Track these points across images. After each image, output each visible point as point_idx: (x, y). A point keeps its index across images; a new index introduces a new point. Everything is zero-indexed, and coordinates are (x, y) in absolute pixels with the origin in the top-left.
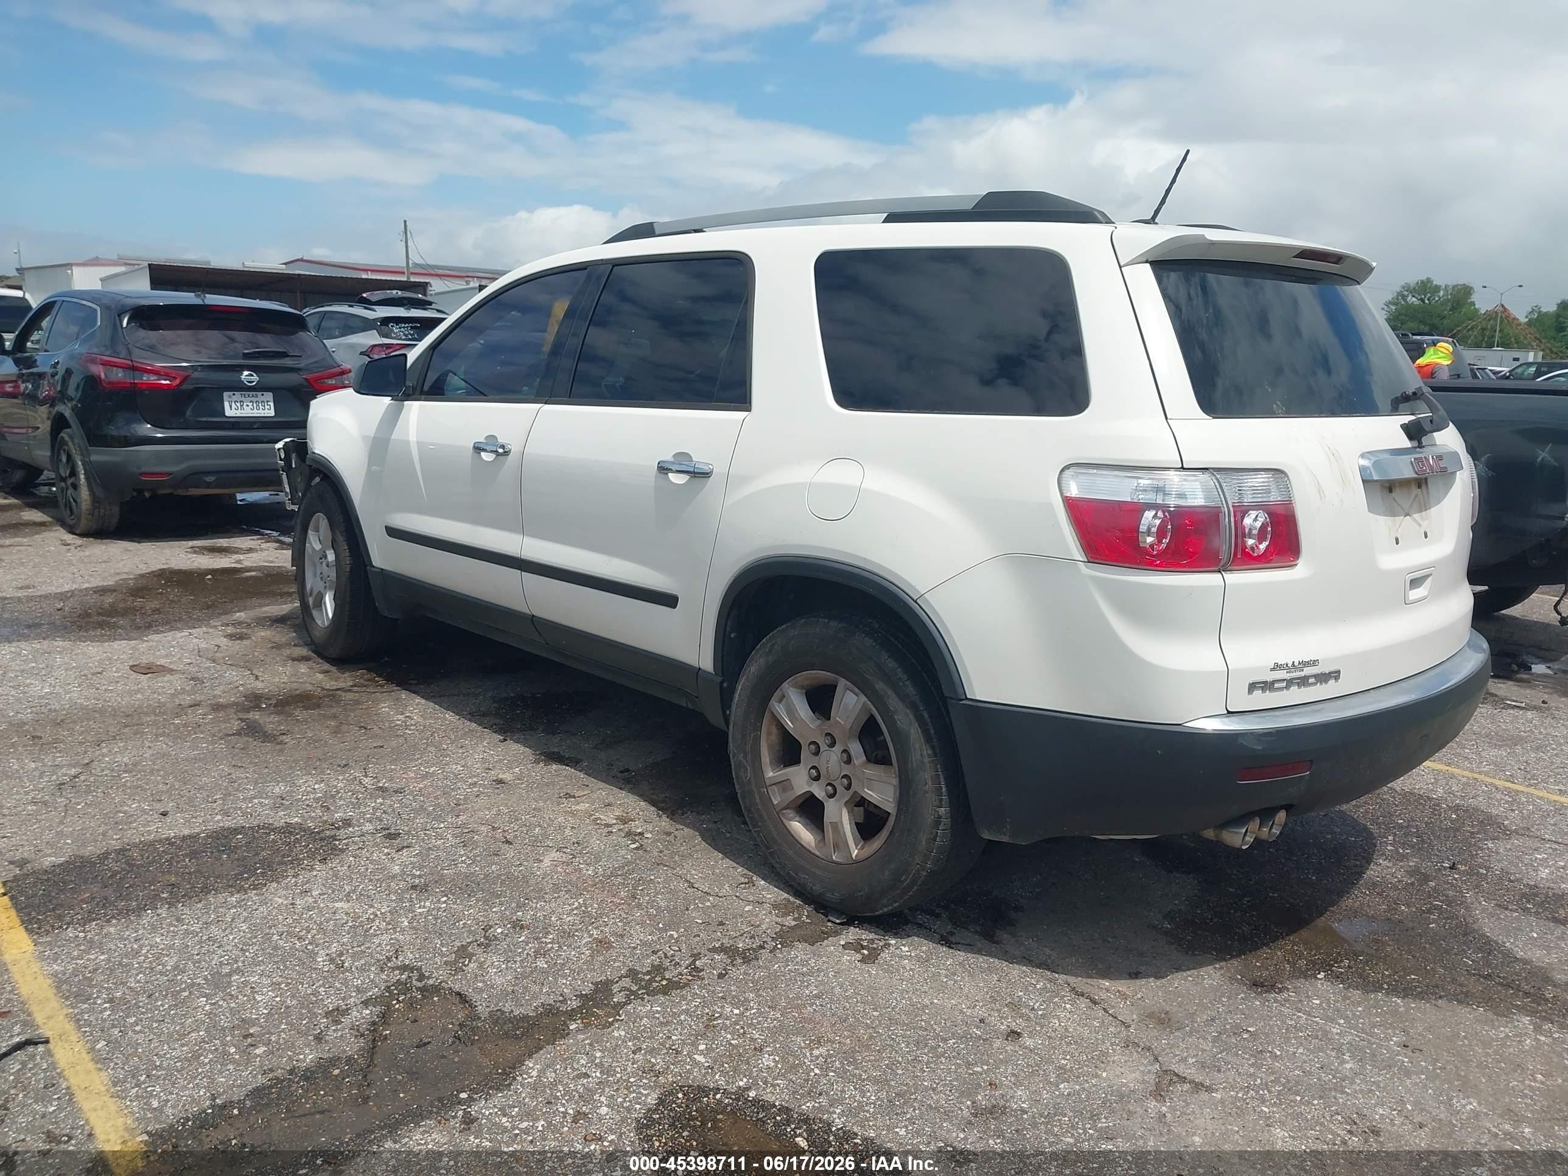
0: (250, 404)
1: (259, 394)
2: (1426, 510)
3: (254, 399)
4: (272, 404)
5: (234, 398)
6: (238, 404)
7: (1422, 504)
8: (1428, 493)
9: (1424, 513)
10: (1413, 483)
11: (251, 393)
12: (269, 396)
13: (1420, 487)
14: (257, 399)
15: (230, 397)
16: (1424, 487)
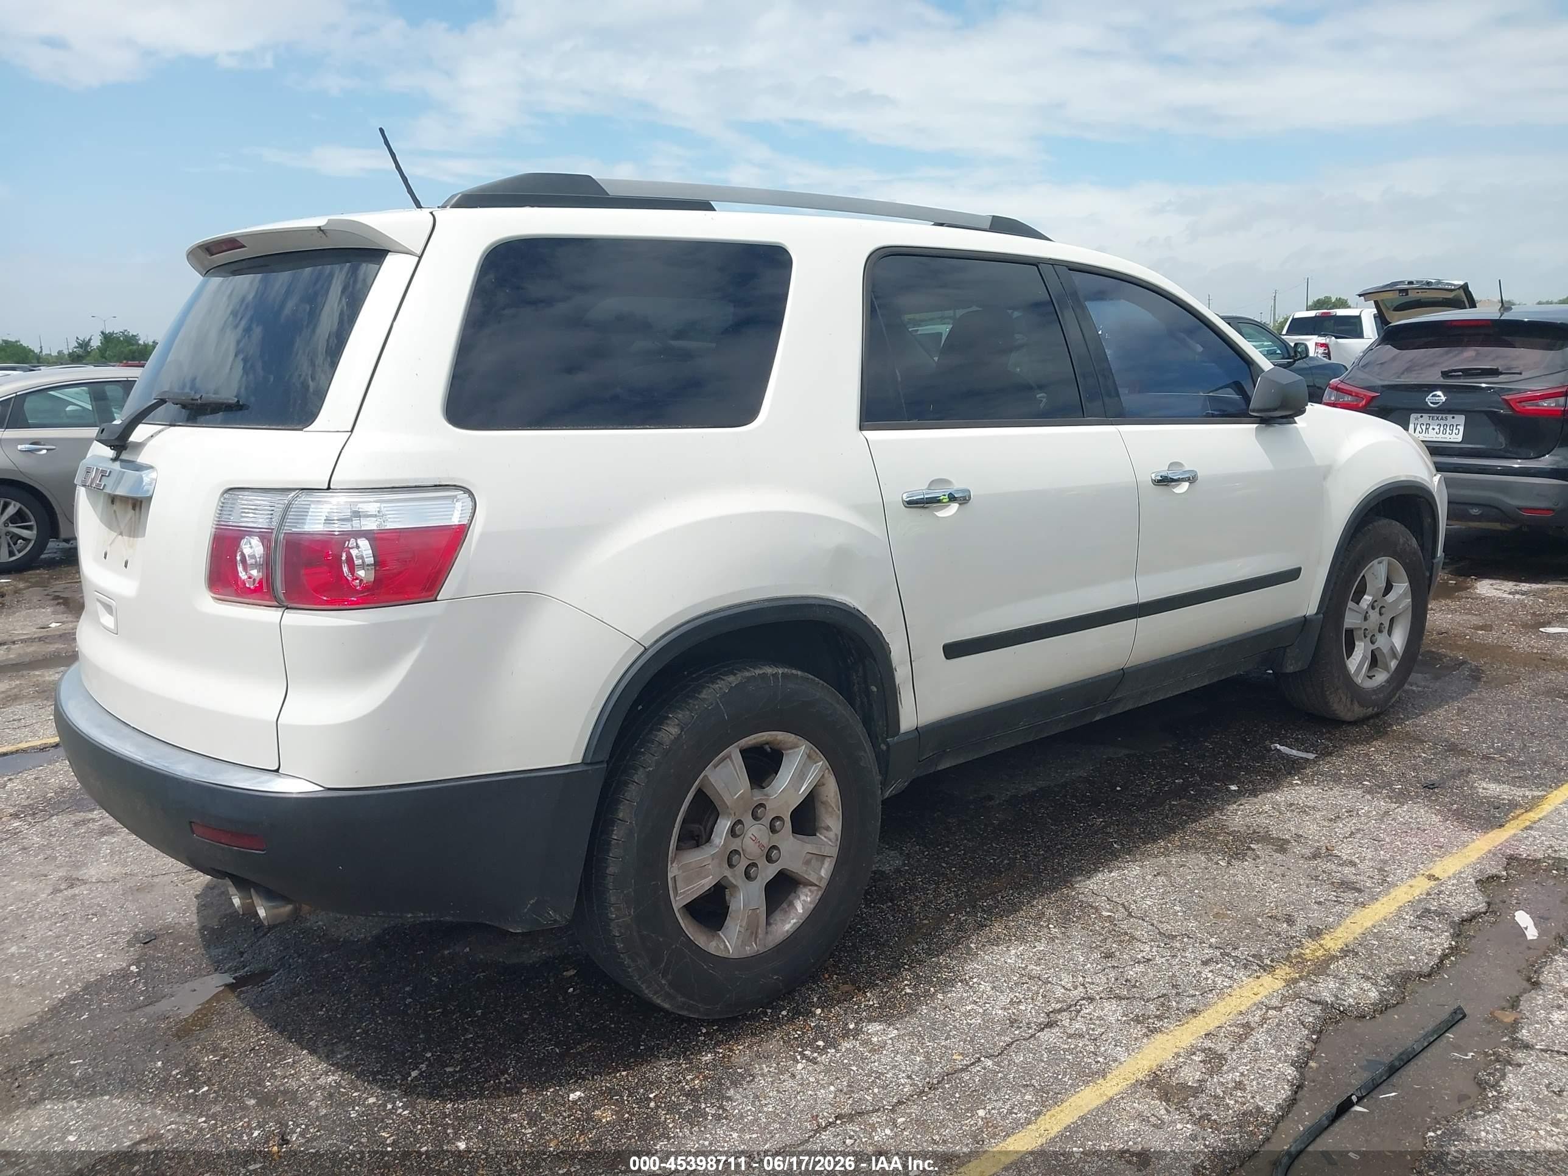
0: (1437, 428)
1: (1450, 416)
2: (134, 537)
3: (1442, 422)
4: (1461, 428)
5: (1421, 420)
6: (1424, 427)
7: (133, 529)
8: (140, 518)
9: (132, 539)
10: (130, 501)
11: (1441, 416)
12: (1461, 419)
13: (134, 508)
14: (1446, 422)
15: (1417, 419)
16: (137, 509)
